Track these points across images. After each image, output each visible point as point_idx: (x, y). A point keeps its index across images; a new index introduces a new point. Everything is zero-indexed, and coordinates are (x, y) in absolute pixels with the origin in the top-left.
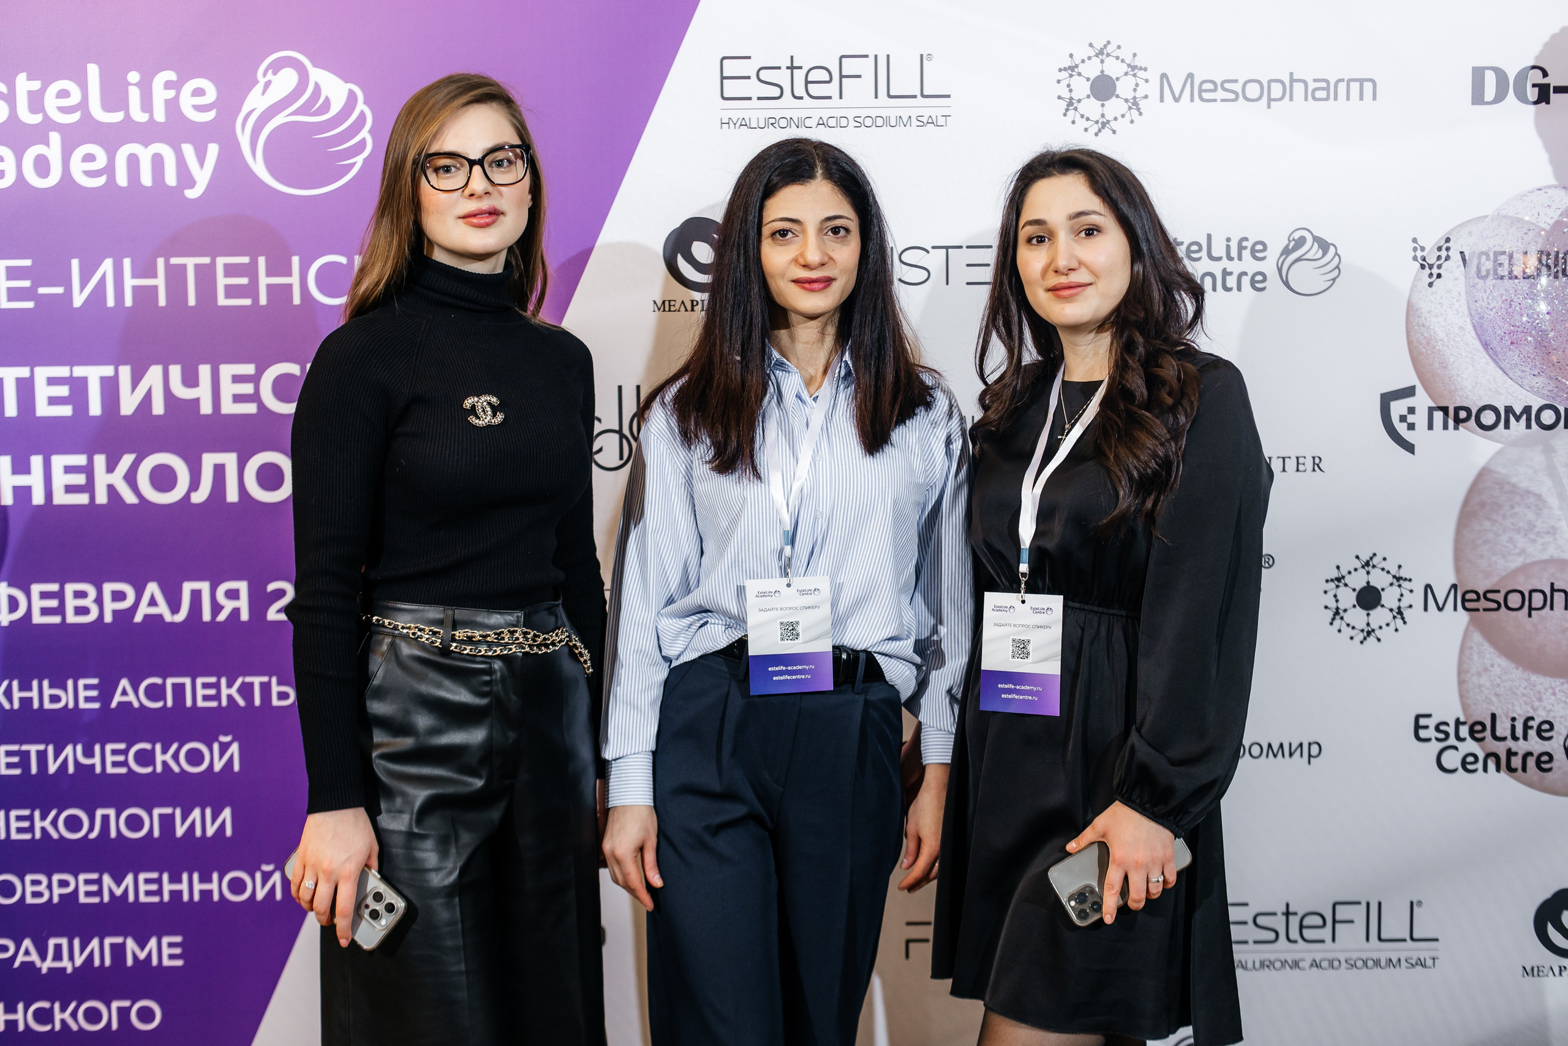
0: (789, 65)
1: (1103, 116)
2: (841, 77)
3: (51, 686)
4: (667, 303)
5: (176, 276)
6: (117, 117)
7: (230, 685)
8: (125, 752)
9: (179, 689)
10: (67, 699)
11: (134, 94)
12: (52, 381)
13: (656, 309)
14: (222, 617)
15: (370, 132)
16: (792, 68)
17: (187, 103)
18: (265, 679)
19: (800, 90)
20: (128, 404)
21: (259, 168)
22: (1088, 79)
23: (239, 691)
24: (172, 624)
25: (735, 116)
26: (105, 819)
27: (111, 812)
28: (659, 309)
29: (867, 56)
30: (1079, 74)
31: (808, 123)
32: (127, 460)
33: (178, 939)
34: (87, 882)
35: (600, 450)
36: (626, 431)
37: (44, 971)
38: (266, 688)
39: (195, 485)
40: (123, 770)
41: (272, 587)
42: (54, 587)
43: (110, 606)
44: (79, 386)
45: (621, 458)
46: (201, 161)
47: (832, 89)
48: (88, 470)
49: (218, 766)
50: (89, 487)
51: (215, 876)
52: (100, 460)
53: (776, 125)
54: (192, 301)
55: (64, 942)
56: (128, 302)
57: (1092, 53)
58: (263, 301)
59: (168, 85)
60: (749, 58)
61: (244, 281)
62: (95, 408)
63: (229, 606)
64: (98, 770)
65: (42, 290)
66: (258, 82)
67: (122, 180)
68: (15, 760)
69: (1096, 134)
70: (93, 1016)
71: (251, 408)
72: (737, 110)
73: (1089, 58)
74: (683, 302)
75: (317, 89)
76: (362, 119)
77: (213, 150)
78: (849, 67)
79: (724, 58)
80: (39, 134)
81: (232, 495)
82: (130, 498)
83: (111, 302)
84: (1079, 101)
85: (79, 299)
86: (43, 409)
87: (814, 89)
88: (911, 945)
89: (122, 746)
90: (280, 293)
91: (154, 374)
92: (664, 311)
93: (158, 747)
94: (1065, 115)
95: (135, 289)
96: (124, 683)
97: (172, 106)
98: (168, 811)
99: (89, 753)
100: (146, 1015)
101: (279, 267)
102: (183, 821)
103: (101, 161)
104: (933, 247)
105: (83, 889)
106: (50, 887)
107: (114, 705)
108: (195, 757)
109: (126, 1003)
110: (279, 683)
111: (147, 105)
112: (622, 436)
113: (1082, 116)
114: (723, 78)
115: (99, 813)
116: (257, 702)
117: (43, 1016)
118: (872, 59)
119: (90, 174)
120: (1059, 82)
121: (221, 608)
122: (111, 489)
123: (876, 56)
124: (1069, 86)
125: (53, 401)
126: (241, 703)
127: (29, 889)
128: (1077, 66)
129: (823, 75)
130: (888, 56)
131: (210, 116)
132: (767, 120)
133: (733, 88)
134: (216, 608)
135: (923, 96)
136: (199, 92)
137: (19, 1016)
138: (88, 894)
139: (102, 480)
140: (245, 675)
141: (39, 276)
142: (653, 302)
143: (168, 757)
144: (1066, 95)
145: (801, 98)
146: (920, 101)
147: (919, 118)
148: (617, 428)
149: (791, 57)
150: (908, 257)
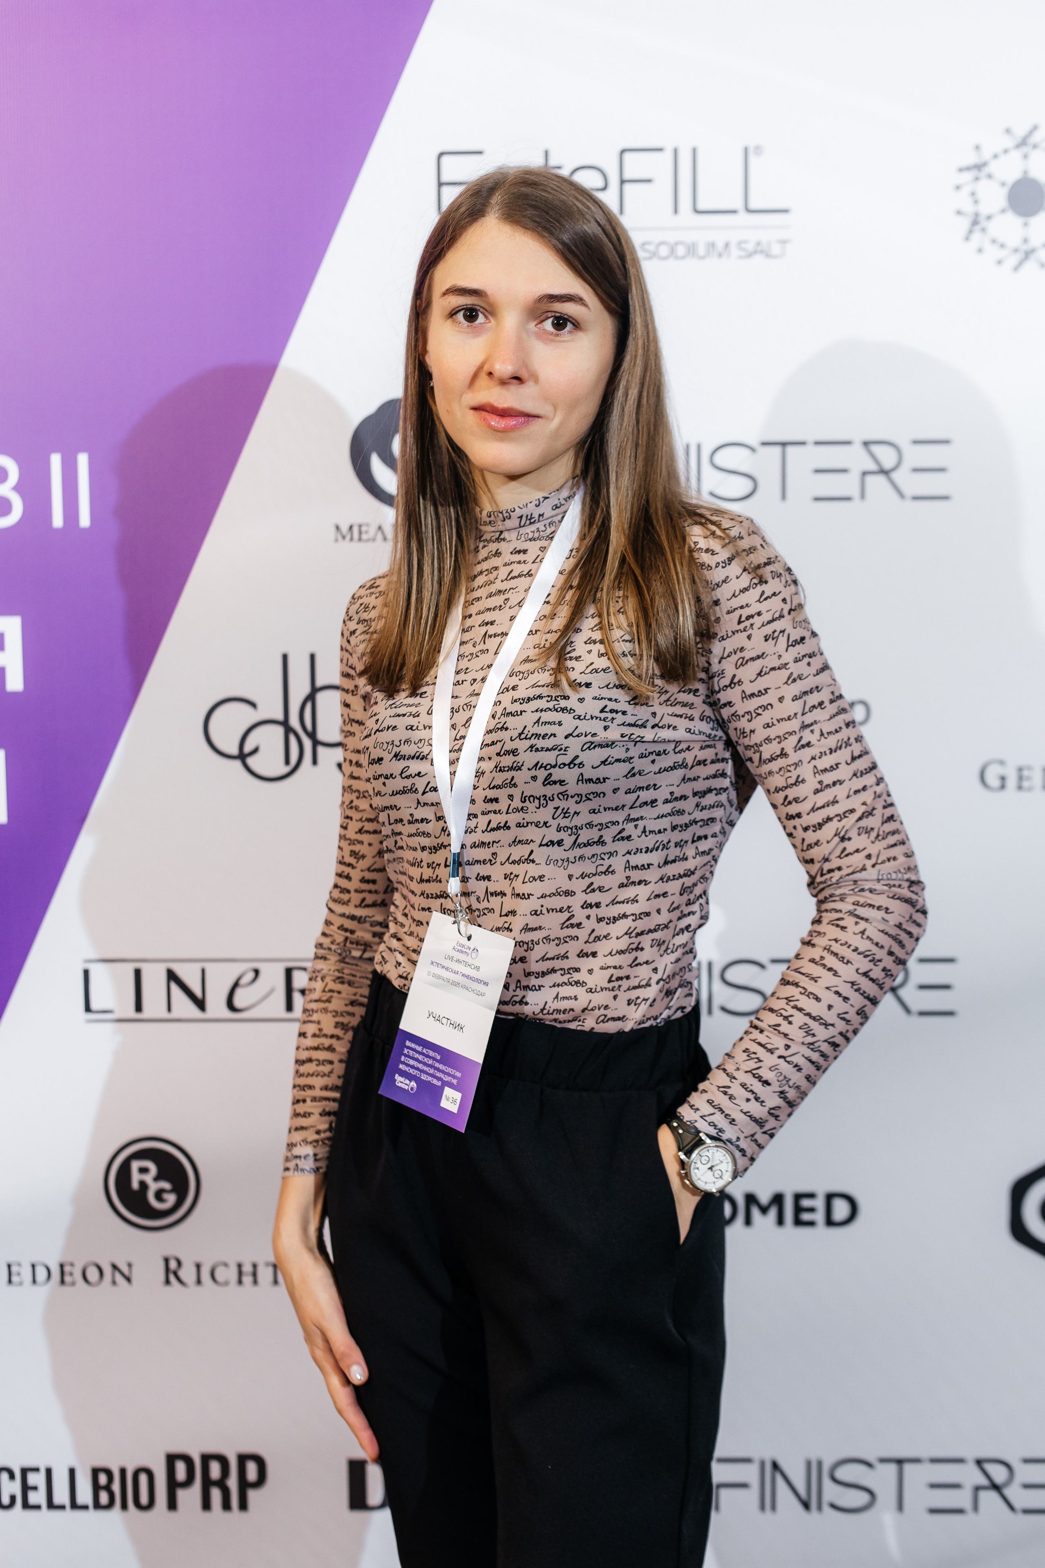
0: (543, 164)
1: (1026, 241)
2: (623, 182)
4: (356, 530)
13: (340, 538)
16: (546, 168)
22: (1003, 184)
28: (344, 537)
29: (660, 150)
30: (990, 176)
35: (255, 751)
36: (294, 722)
45: (287, 762)
57: (1009, 143)
60: (481, 153)
69: (1016, 269)
73: (1006, 151)
74: (380, 528)
78: (635, 166)
79: (441, 155)
84: (989, 218)
88: (723, 1492)
92: (352, 539)
94: (967, 239)
104: (764, 444)
112: (288, 730)
113: (994, 241)
114: (441, 185)
118: (668, 155)
120: (958, 188)
123: (676, 151)
124: (973, 194)
128: (985, 164)
129: (594, 180)
130: (694, 151)
135: (749, 211)
142: (334, 528)
144: (969, 207)
146: (743, 218)
147: (743, 246)
148: (280, 716)
149: (547, 153)
150: (722, 458)
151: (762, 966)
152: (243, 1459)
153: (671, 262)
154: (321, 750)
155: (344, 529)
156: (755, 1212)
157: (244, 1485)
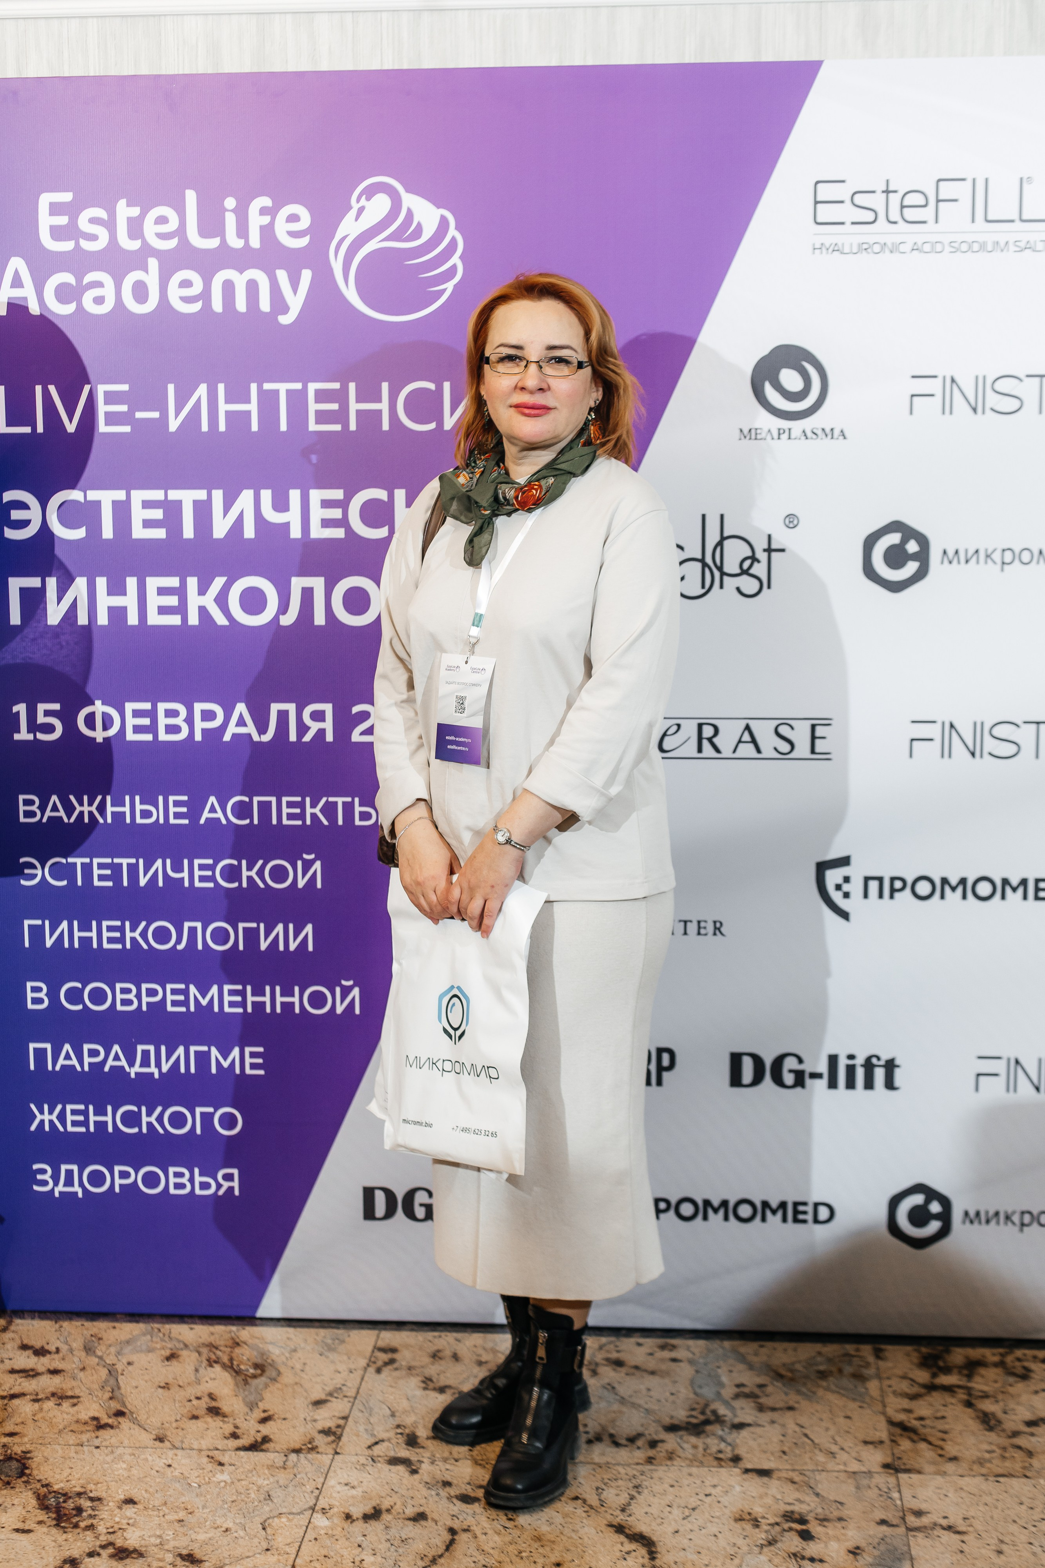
0: (885, 189)
2: (938, 201)
3: (141, 803)
4: (753, 432)
5: (268, 401)
6: (213, 243)
7: (313, 806)
8: (212, 868)
9: (265, 808)
10: (157, 815)
11: (230, 220)
12: (147, 504)
13: (743, 437)
14: (307, 738)
15: (461, 257)
16: (887, 192)
17: (281, 229)
18: (349, 799)
19: (895, 215)
20: (220, 528)
21: (351, 294)
23: (321, 811)
24: (260, 743)
25: (828, 241)
26: (193, 931)
27: (199, 925)
28: (745, 437)
29: (963, 180)
31: (902, 248)
32: (219, 582)
33: (261, 1049)
34: (174, 992)
35: (682, 579)
36: (709, 560)
37: (133, 1076)
38: (348, 808)
39: (283, 608)
40: (211, 885)
41: (356, 709)
42: (147, 706)
43: (200, 725)
44: (173, 510)
45: (703, 587)
46: (295, 285)
47: (927, 214)
48: (181, 592)
49: (301, 884)
50: (182, 609)
51: (297, 989)
52: (192, 583)
53: (869, 250)
54: (283, 427)
55: (151, 1048)
56: (222, 427)
58: (353, 427)
59: (263, 211)
60: (843, 181)
61: (335, 406)
62: (188, 532)
63: (314, 727)
64: (186, 884)
65: (139, 415)
66: (351, 208)
67: (217, 305)
68: (108, 872)
70: (178, 1120)
71: (339, 533)
72: (830, 235)
74: (769, 431)
75: (410, 213)
76: (453, 242)
77: (306, 276)
78: (946, 191)
79: (817, 183)
80: (138, 260)
81: (320, 619)
82: (221, 620)
83: (205, 427)
85: (174, 425)
86: (138, 532)
87: (909, 214)
88: (981, 1078)
89: (210, 861)
90: (369, 419)
91: (246, 498)
92: (750, 439)
93: (244, 862)
95: (228, 413)
96: (212, 799)
97: (267, 232)
98: (254, 925)
99: (178, 868)
100: (228, 1121)
101: (369, 393)
102: (266, 937)
103: (198, 287)
104: (1028, 376)
105: (170, 998)
106: (139, 996)
107: (202, 821)
108: (279, 874)
109: (211, 1110)
110: (360, 805)
111: (243, 231)
112: (705, 565)
114: (816, 203)
115: (187, 925)
116: (340, 822)
117: (131, 1119)
118: (969, 183)
119: (186, 300)
121: (308, 728)
122: (203, 610)
123: (974, 180)
125: (148, 524)
126: (326, 823)
127: (119, 997)
129: (919, 199)
130: (987, 180)
131: (304, 242)
132: (860, 245)
133: (826, 213)
134: (302, 729)
135: (1022, 220)
136: (293, 218)
137: (109, 1119)
138: (175, 1003)
139: (194, 601)
140: (328, 796)
141: (134, 400)
142: (739, 431)
143: (253, 873)
145: (895, 223)
146: (1018, 225)
147: (1017, 243)
148: (699, 556)
149: (887, 181)
150: (1001, 386)
151: (1017, 726)
152: (660, 1051)
153: (969, 253)
154: (725, 578)
155: (746, 431)
156: (1008, 890)
157: (660, 1069)
